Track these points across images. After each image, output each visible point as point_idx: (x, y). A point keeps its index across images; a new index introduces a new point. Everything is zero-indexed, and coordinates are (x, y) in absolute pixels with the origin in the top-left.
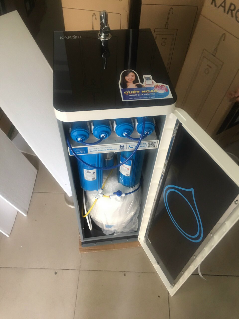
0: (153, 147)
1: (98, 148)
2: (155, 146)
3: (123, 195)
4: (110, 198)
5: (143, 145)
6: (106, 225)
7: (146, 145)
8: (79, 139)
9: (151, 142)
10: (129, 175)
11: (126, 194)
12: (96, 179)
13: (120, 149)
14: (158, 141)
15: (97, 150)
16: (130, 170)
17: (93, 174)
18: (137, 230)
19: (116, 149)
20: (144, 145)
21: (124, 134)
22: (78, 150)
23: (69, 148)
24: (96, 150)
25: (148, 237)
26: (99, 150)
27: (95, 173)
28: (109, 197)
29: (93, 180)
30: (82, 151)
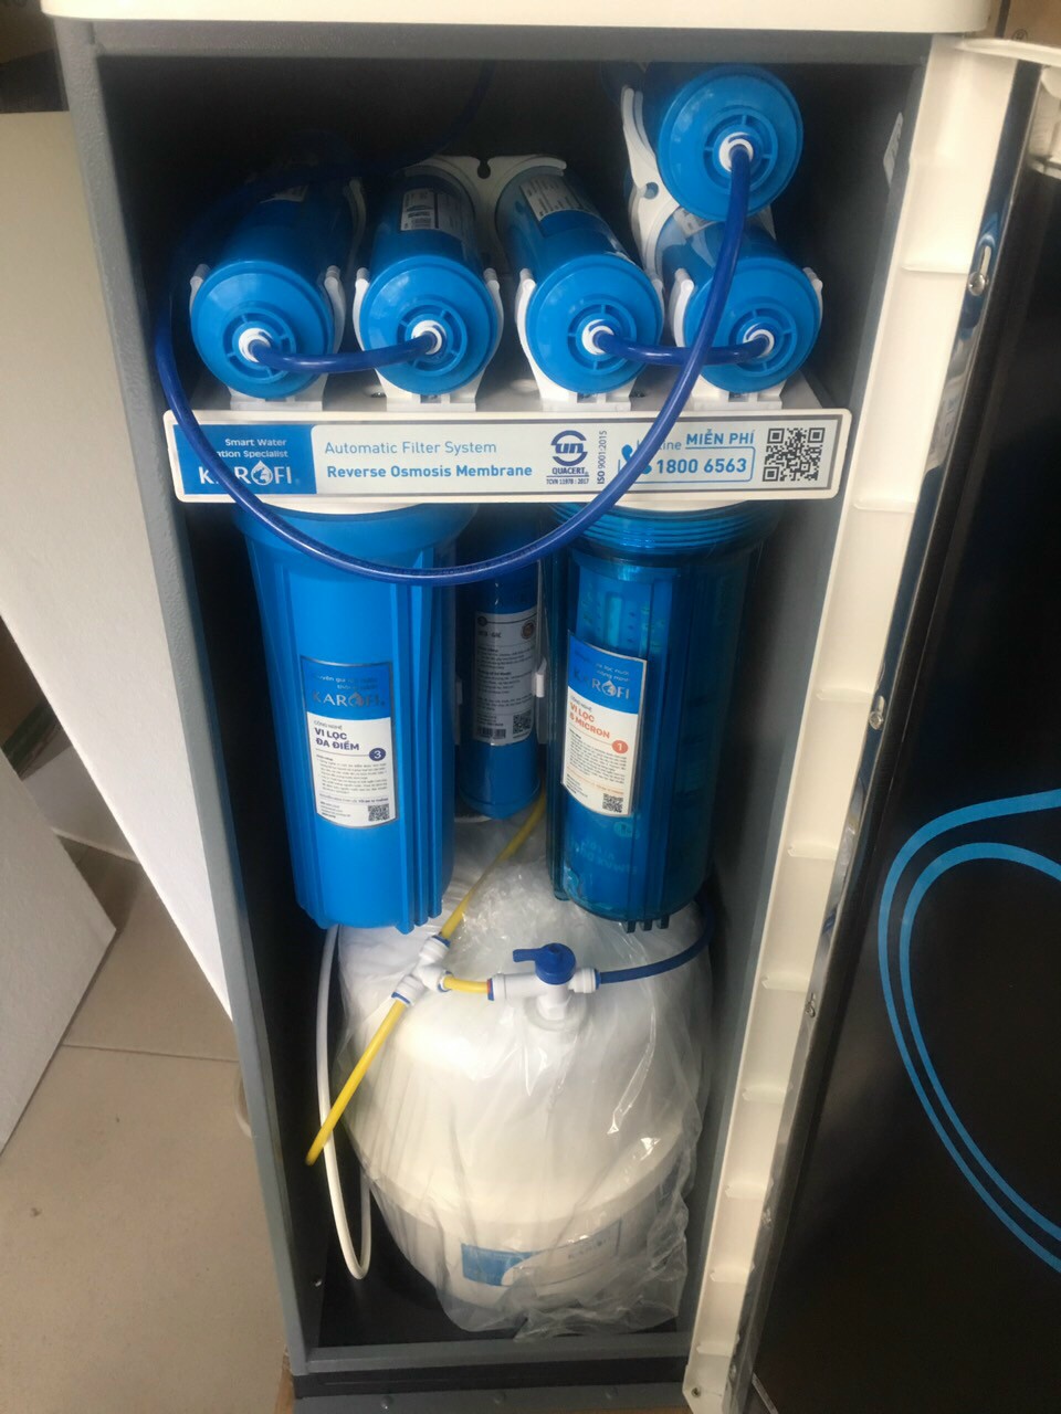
0: (803, 482)
1: (391, 450)
2: (815, 476)
3: (583, 982)
4: (491, 997)
5: (726, 455)
6: (463, 1246)
7: (747, 454)
8: (248, 337)
9: (792, 425)
10: (625, 811)
11: (603, 978)
12: (392, 815)
13: (555, 471)
14: (839, 418)
15: (382, 461)
16: (630, 756)
17: (369, 761)
18: (676, 1312)
19: (528, 471)
20: (736, 455)
21: (587, 340)
22: (241, 449)
23: (169, 419)
24: (377, 461)
25: (756, 1370)
26: (397, 472)
27: (389, 758)
28: (485, 988)
29: (376, 822)
30: (270, 463)
